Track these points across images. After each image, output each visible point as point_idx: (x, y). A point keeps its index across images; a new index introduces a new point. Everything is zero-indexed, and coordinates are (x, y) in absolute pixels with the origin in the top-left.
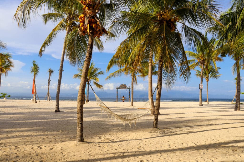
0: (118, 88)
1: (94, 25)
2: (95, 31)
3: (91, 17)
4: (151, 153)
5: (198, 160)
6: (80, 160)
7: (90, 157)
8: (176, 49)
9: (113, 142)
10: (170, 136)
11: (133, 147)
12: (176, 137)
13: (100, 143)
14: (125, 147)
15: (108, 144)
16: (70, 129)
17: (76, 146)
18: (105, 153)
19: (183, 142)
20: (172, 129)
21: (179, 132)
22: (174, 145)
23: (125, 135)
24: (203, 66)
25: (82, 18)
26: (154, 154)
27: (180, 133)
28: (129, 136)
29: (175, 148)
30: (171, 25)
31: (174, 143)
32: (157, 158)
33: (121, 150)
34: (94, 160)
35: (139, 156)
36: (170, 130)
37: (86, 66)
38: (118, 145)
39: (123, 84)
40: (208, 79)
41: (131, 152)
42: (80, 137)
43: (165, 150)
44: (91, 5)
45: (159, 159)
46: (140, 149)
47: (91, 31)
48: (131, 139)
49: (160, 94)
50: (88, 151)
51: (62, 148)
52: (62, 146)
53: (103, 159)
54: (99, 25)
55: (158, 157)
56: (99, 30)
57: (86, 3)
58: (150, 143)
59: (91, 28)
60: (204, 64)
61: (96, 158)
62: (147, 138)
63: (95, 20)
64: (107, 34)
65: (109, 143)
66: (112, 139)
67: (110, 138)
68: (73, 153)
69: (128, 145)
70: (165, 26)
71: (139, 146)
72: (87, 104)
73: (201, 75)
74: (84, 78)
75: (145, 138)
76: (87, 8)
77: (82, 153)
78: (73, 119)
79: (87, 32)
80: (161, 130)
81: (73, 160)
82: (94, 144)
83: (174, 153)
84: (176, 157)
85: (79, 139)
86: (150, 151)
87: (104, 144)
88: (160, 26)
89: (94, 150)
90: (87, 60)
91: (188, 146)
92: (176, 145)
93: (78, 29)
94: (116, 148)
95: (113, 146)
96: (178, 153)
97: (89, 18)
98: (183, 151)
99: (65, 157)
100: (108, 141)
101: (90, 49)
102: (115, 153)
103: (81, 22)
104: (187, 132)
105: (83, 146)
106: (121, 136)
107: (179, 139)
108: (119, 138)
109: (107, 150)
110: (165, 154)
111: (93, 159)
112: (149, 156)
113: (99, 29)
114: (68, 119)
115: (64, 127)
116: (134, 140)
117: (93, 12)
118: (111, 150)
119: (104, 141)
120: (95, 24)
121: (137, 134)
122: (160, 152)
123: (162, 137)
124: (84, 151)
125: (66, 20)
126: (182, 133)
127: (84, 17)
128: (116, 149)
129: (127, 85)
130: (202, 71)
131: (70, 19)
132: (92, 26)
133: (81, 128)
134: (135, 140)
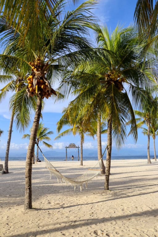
0: (67, 148)
1: (42, 86)
2: (44, 92)
3: (40, 78)
4: (104, 220)
5: (156, 229)
6: (28, 232)
7: (39, 228)
8: (125, 108)
9: (64, 208)
10: (123, 199)
11: (85, 213)
12: (129, 200)
13: (50, 209)
14: (76, 213)
15: (58, 210)
16: (18, 193)
17: (24, 214)
18: (55, 222)
19: (137, 206)
20: (124, 191)
21: (131, 193)
22: (128, 210)
23: (75, 199)
24: (149, 124)
25: (31, 79)
26: (108, 222)
27: (132, 195)
28: (80, 200)
29: (130, 213)
30: (119, 85)
31: (128, 208)
32: (112, 227)
33: (72, 218)
34: (44, 232)
35: (92, 224)
36: (122, 191)
37: (35, 127)
38: (69, 212)
39: (72, 143)
40: (155, 137)
41: (83, 220)
42: (28, 204)
43: (119, 216)
44: (39, 67)
45: (114, 228)
46: (93, 216)
47: (39, 92)
48: (82, 203)
49: (110, 154)
50: (37, 220)
51: (8, 217)
52: (8, 215)
53: (53, 230)
54: (47, 86)
55: (112, 225)
56: (48, 91)
57: (34, 64)
58: (102, 207)
59: (39, 89)
60: (150, 123)
61: (46, 230)
62: (99, 202)
63: (44, 80)
64: (56, 95)
65: (59, 208)
66: (63, 203)
67: (60, 202)
68: (20, 223)
69: (79, 211)
70: (113, 86)
71: (91, 212)
72: (37, 164)
73: (148, 133)
74: (33, 140)
75: (97, 202)
76: (35, 69)
77: (30, 223)
78: (22, 181)
79: (35, 93)
80: (113, 192)
81: (19, 233)
82: (44, 210)
83: (129, 219)
84: (132, 226)
85: (27, 206)
86: (104, 218)
87: (54, 210)
88: (108, 86)
89: (43, 218)
90: (36, 121)
91: (143, 210)
92: (130, 209)
93: (27, 90)
94: (66, 215)
95: (64, 213)
96: (133, 219)
97: (37, 79)
98: (138, 218)
99: (11, 229)
100: (58, 206)
101: (38, 110)
102: (66, 222)
103: (29, 83)
104: (139, 194)
105: (32, 214)
106: (72, 199)
107: (132, 202)
108: (70, 203)
109: (58, 219)
110: (120, 221)
111: (42, 231)
112: (103, 224)
113: (48, 89)
114: (17, 181)
115: (12, 190)
116: (85, 204)
117: (42, 73)
118: (62, 217)
119: (54, 207)
120: (44, 85)
121: (88, 197)
122: (115, 219)
123: (114, 200)
124: (32, 220)
125: (15, 82)
126: (134, 194)
127: (33, 78)
128: (67, 217)
129: (76, 145)
130: (149, 129)
131: (20, 80)
132: (41, 87)
133: (29, 194)
134: (87, 204)
